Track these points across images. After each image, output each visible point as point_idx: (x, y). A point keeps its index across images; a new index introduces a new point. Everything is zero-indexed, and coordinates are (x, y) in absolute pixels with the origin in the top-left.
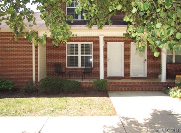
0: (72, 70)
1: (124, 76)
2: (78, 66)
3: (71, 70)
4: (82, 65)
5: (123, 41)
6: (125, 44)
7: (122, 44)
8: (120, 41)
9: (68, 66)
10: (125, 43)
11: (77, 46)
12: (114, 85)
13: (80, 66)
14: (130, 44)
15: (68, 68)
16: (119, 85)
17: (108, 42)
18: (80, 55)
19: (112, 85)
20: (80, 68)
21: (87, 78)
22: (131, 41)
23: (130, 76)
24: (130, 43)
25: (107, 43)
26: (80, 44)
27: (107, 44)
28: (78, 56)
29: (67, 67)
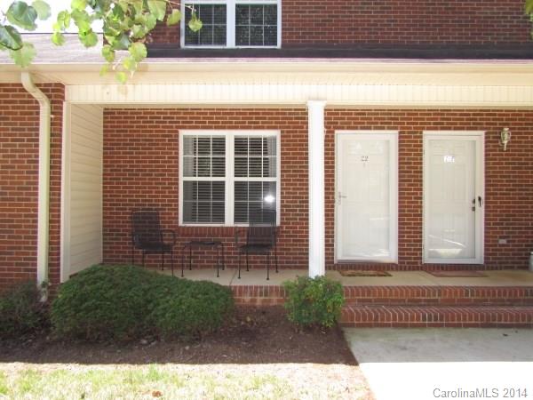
0: (201, 235)
3: (196, 235)
4: (238, 217)
5: (396, 128)
6: (400, 137)
7: (391, 136)
8: (383, 128)
9: (185, 220)
10: (400, 133)
11: (220, 144)
12: (370, 301)
13: (229, 220)
14: (421, 137)
15: (184, 227)
16: (386, 300)
17: (337, 132)
18: (230, 179)
20: (232, 228)
21: (256, 267)
22: (423, 128)
24: (421, 133)
25: (333, 132)
26: (230, 136)
27: (333, 136)
28: (223, 183)
29: (181, 223)
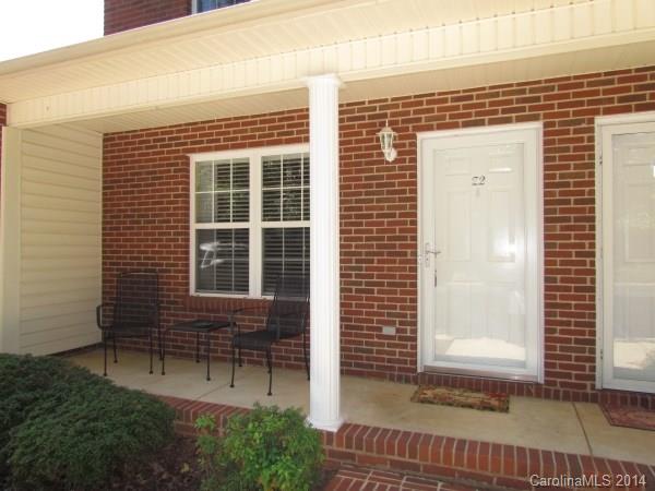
0: (213, 311)
1: (547, 374)
2: (244, 287)
5: (535, 118)
6: (546, 134)
7: (527, 137)
8: (507, 121)
10: (546, 125)
11: (242, 170)
12: (415, 467)
14: (592, 130)
16: (451, 473)
17: (420, 136)
18: (256, 225)
19: (393, 463)
20: (257, 301)
22: (596, 112)
23: (593, 378)
24: (591, 121)
25: (415, 137)
27: (414, 145)
28: (246, 231)
29: (192, 292)
